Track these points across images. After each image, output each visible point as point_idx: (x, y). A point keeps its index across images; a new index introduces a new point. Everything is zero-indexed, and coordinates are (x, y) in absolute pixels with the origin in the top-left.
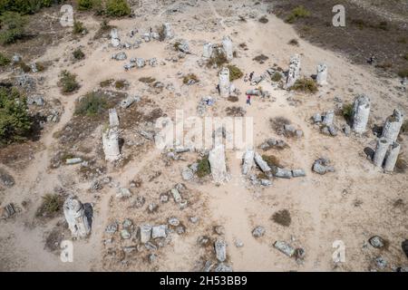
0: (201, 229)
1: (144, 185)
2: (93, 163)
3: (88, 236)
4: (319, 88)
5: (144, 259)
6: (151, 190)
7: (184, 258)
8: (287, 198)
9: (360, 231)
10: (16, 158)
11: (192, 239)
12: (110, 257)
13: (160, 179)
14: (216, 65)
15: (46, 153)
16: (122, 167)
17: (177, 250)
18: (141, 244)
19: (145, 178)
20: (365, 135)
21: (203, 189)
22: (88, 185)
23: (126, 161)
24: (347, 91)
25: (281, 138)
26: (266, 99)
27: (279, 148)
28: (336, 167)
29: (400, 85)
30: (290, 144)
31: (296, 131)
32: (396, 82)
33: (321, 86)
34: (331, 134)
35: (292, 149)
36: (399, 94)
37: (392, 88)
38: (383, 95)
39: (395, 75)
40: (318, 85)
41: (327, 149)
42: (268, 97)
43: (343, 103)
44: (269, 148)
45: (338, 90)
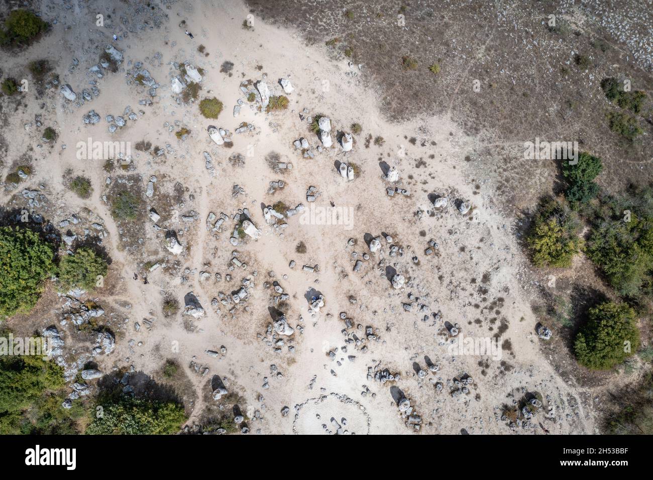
0: (262, 277)
1: (213, 262)
2: (168, 262)
3: (205, 313)
4: (289, 98)
5: (243, 312)
6: (219, 264)
7: (263, 300)
8: (300, 231)
9: (343, 237)
10: (114, 286)
11: (261, 286)
12: (225, 319)
13: (219, 253)
14: (193, 99)
15: (127, 268)
16: (189, 254)
17: (256, 297)
18: (236, 304)
19: (210, 257)
20: (333, 147)
21: (248, 247)
22: (177, 281)
23: (188, 248)
24: (310, 93)
25: (279, 177)
26: (254, 132)
27: (282, 189)
28: (320, 190)
29: (348, 69)
30: (287, 181)
31: (287, 167)
32: (345, 65)
33: (290, 94)
34: (311, 158)
35: (290, 185)
36: (349, 82)
37: (343, 75)
38: (337, 88)
39: (343, 55)
40: (287, 94)
41: (311, 175)
42: (254, 128)
43: (311, 113)
44: (275, 191)
45: (304, 94)
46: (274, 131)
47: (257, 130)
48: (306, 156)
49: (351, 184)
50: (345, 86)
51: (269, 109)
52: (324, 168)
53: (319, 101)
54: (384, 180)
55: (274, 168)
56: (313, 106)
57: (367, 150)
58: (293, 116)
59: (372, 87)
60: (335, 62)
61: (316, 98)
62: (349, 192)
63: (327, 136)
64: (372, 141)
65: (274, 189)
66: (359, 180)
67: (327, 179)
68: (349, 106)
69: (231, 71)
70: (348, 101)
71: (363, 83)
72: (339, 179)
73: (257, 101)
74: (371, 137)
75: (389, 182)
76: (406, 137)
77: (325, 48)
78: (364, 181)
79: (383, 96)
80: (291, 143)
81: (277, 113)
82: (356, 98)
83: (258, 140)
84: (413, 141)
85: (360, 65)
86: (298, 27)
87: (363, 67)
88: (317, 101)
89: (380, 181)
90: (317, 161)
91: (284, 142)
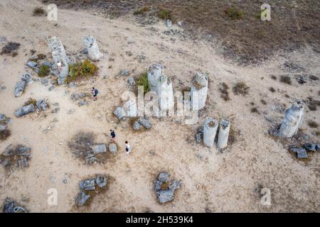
4: (98, 65)
24: (126, 57)
25: (98, 170)
26: (47, 111)
27: (104, 190)
28: (178, 177)
29: (166, 29)
30: (112, 174)
31: (108, 149)
32: (161, 26)
33: (98, 61)
34: (146, 129)
35: (118, 179)
36: (172, 39)
37: (162, 35)
38: (160, 47)
39: (156, 19)
40: (94, 61)
41: (154, 154)
42: (48, 106)
43: (132, 75)
44: (92, 198)
45: (118, 59)
46: (80, 104)
47: (53, 108)
48: (137, 126)
49: (226, 155)
50: (169, 44)
51: (69, 80)
52: (173, 140)
53: (140, 62)
54: (276, 138)
55: (83, 157)
56: (133, 67)
57: (227, 104)
58: (106, 82)
59: (203, 38)
60: (149, 26)
61: (135, 59)
62: (230, 169)
63: (168, 83)
64: (230, 91)
65: (87, 193)
66: (236, 146)
67: (183, 155)
68: (181, 60)
69: (15, 51)
70: (177, 56)
71: (189, 37)
72: (203, 152)
73: (53, 75)
74: (225, 86)
75: (286, 139)
76: (274, 78)
77: (134, 18)
78: (246, 145)
79: (220, 42)
80: (110, 115)
81: (83, 82)
82: (187, 52)
83: (55, 120)
84: (286, 80)
85: (180, 23)
86: (99, 6)
87: (184, 24)
88: (136, 62)
89: (271, 141)
90: (158, 132)
91: (98, 115)
